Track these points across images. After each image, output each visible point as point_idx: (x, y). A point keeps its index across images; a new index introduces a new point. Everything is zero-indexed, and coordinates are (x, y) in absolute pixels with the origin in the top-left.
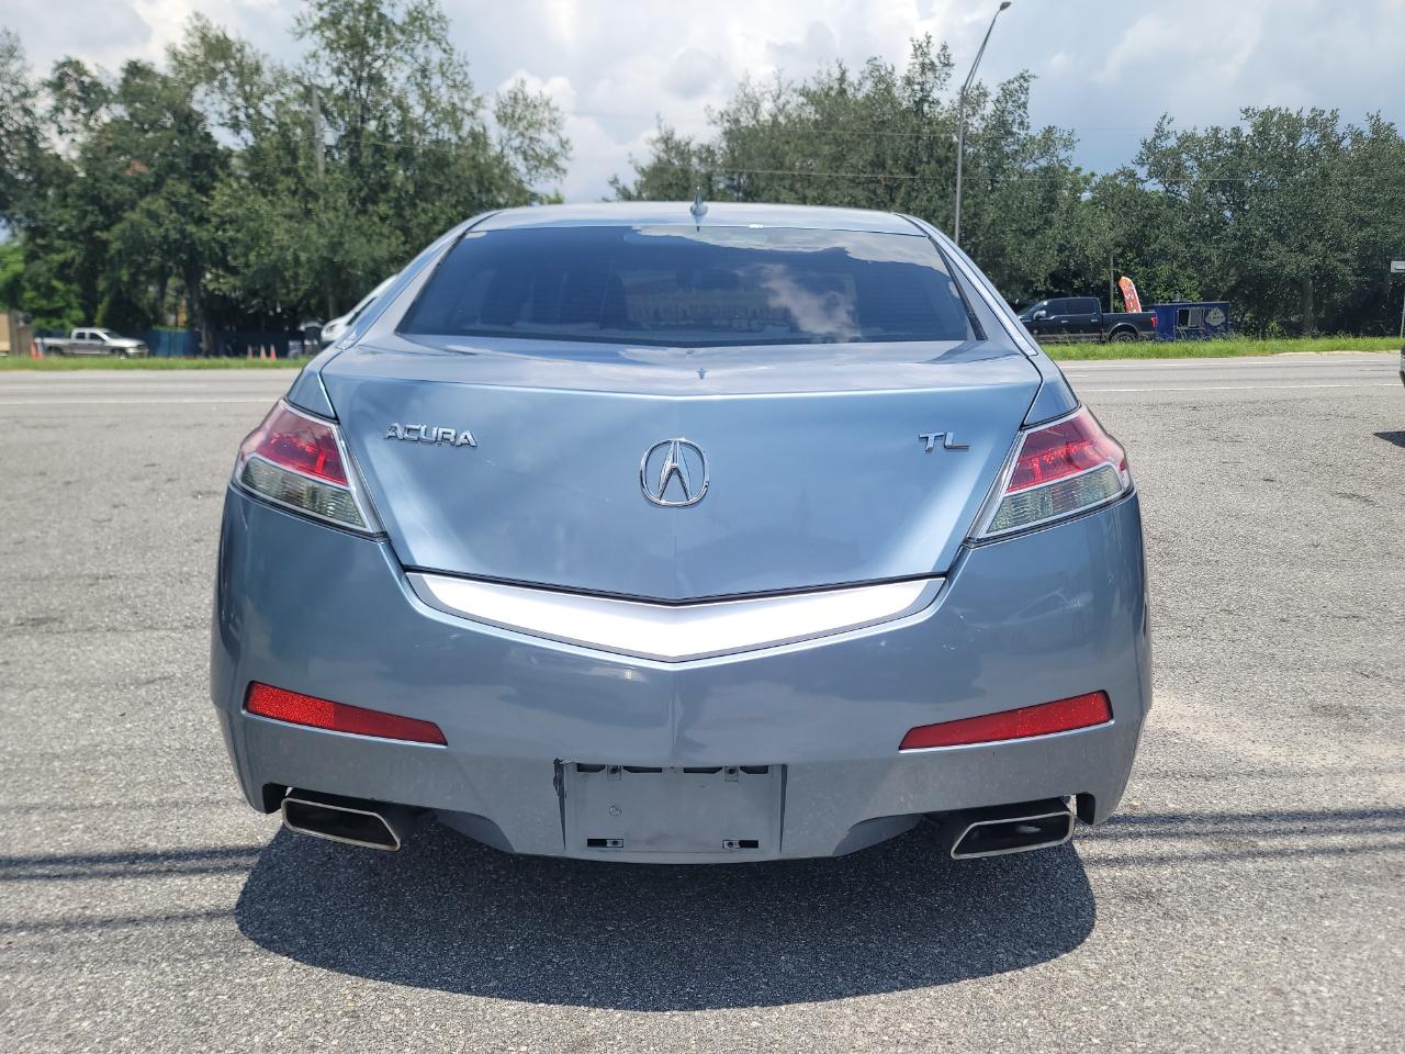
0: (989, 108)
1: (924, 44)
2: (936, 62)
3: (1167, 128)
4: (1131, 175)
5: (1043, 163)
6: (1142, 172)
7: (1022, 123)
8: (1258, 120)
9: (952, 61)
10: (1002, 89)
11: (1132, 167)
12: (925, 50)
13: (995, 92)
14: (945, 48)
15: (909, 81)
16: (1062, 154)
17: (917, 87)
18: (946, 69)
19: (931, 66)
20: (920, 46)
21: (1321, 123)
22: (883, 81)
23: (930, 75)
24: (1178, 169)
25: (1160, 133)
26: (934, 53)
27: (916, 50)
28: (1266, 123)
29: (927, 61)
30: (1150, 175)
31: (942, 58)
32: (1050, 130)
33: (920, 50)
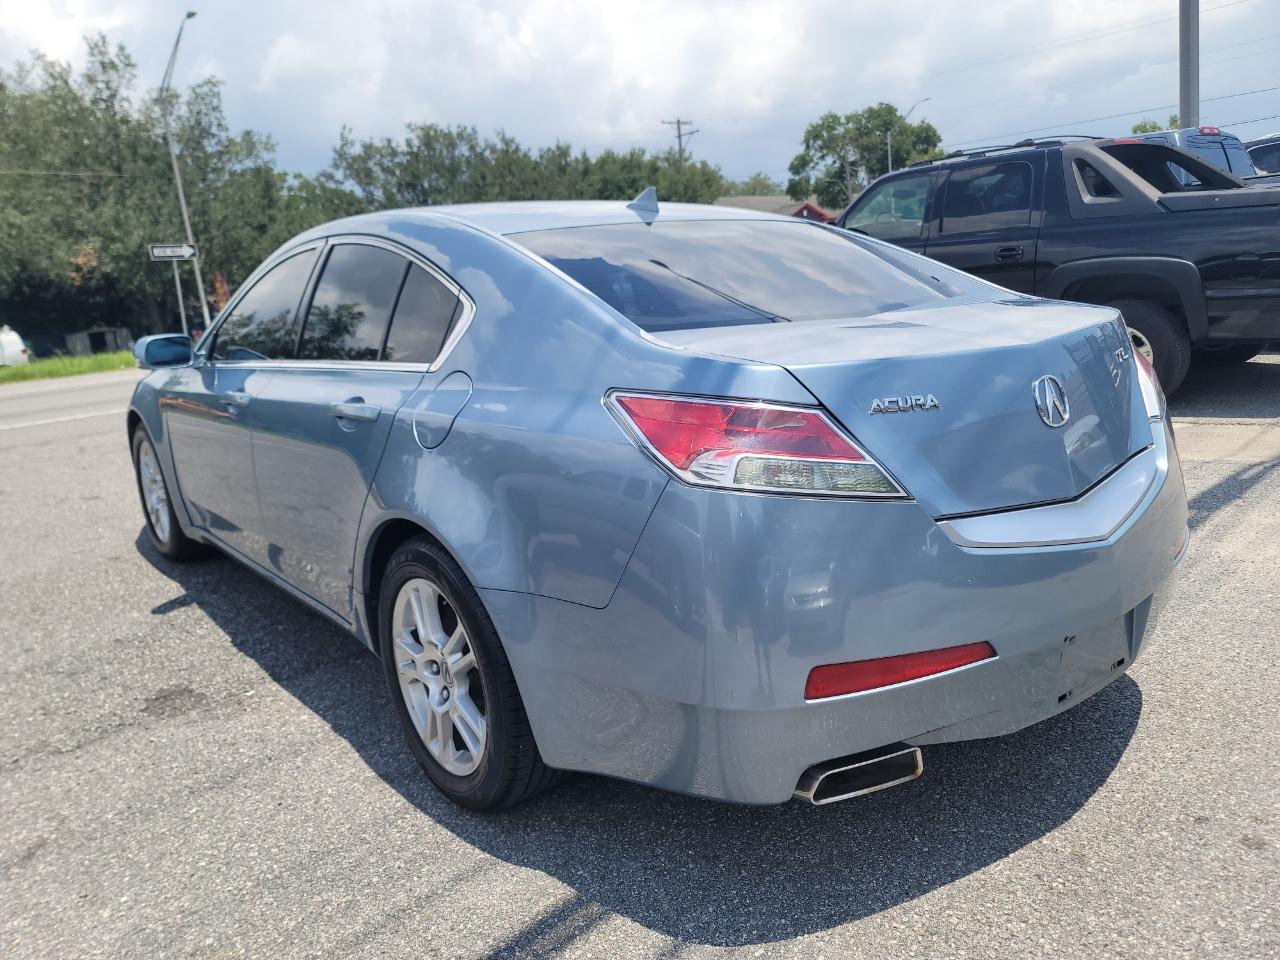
0: (182, 110)
1: (100, 43)
2: (116, 61)
3: (350, 137)
4: (330, 177)
5: (249, 164)
6: (339, 175)
7: (219, 125)
8: (420, 133)
9: (134, 60)
10: (194, 92)
11: (330, 170)
12: (102, 49)
13: (185, 95)
14: (122, 48)
15: (91, 80)
16: (266, 156)
17: (101, 85)
18: (129, 69)
19: (109, 64)
20: (96, 45)
21: (467, 137)
22: (59, 77)
23: (112, 74)
24: (369, 173)
25: (345, 143)
26: (112, 52)
27: (91, 48)
28: (429, 137)
29: (106, 60)
30: (346, 177)
31: (122, 58)
32: (248, 133)
33: (97, 48)
